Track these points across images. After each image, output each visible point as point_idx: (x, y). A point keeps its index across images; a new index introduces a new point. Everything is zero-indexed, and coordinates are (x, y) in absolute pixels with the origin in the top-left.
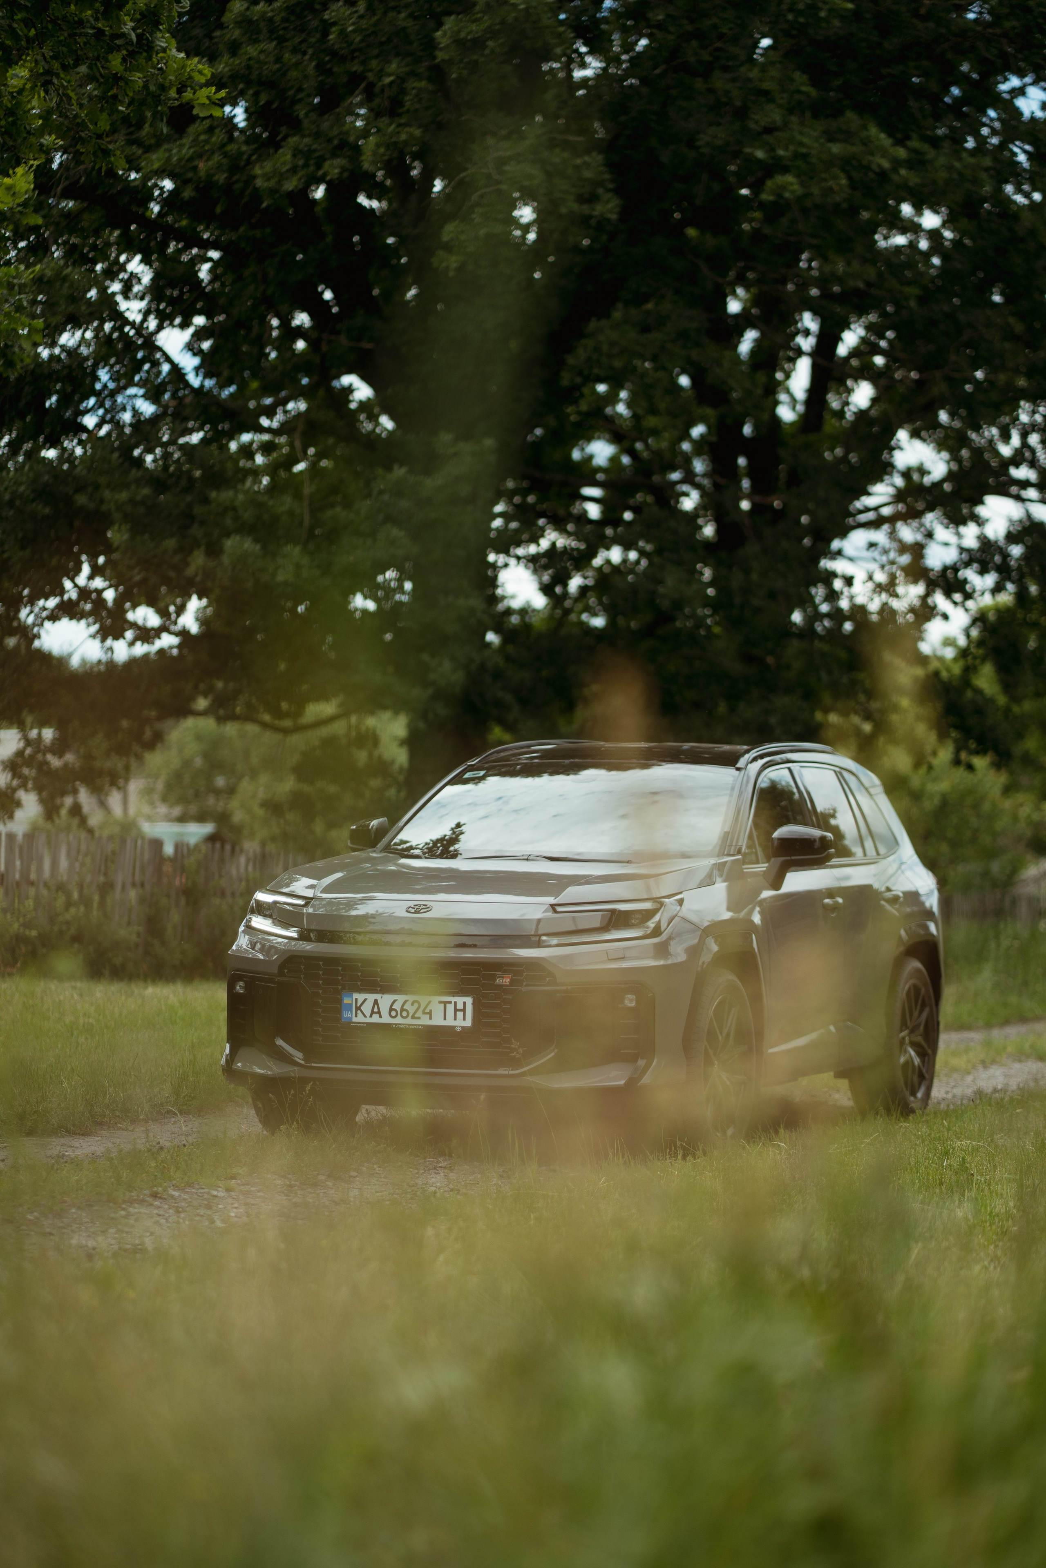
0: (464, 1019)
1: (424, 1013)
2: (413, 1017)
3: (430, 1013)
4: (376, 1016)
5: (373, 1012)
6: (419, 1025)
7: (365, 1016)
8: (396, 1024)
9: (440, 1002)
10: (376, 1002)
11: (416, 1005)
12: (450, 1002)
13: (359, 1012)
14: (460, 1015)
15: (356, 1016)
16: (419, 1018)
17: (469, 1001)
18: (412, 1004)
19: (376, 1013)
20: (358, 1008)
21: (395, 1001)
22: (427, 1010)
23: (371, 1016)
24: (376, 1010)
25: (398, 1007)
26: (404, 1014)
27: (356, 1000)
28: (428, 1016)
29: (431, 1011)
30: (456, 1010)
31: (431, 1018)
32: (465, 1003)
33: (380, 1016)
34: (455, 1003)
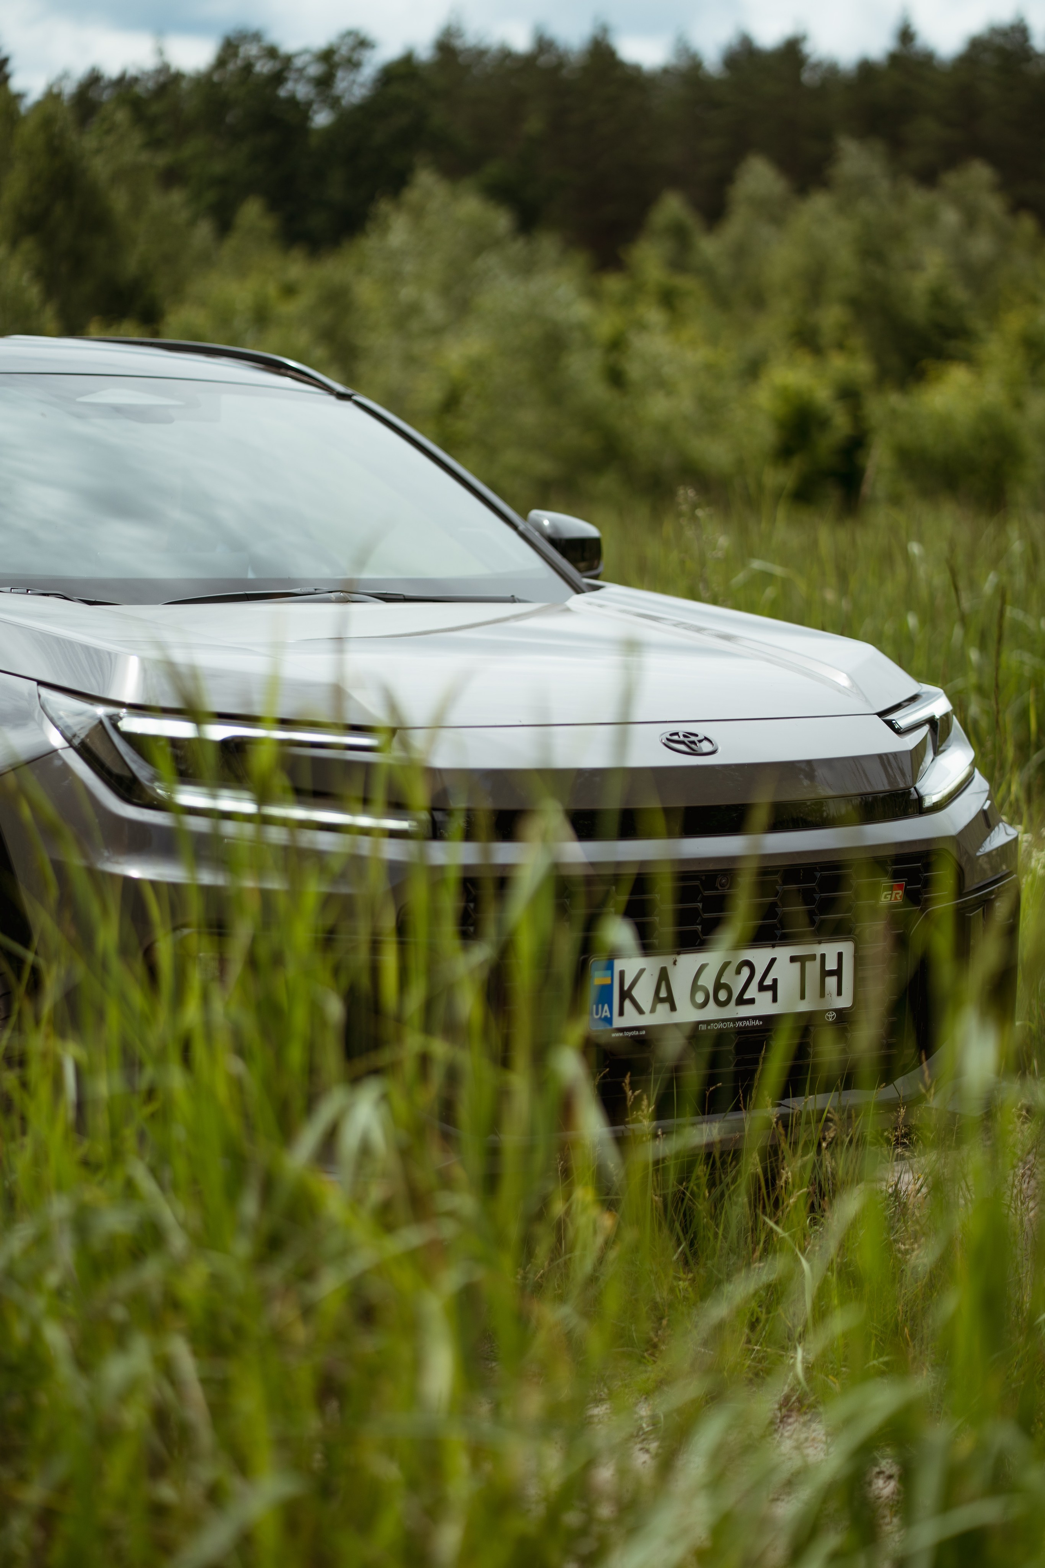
0: (839, 993)
1: (762, 988)
2: (741, 1001)
3: (773, 987)
4: (664, 1008)
5: (658, 999)
6: (754, 1018)
7: (641, 1011)
8: (708, 1023)
9: (793, 959)
10: (664, 976)
11: (746, 971)
12: (813, 957)
13: (627, 1004)
14: (831, 982)
15: (621, 1013)
16: (752, 1001)
17: (846, 948)
18: (738, 972)
19: (662, 1000)
20: (625, 995)
21: (702, 968)
22: (768, 982)
23: (653, 1010)
24: (663, 994)
25: (708, 981)
26: (723, 995)
27: (622, 974)
28: (769, 994)
29: (775, 981)
30: (826, 973)
31: (775, 1000)
32: (840, 955)
33: (673, 1008)
34: (823, 956)
